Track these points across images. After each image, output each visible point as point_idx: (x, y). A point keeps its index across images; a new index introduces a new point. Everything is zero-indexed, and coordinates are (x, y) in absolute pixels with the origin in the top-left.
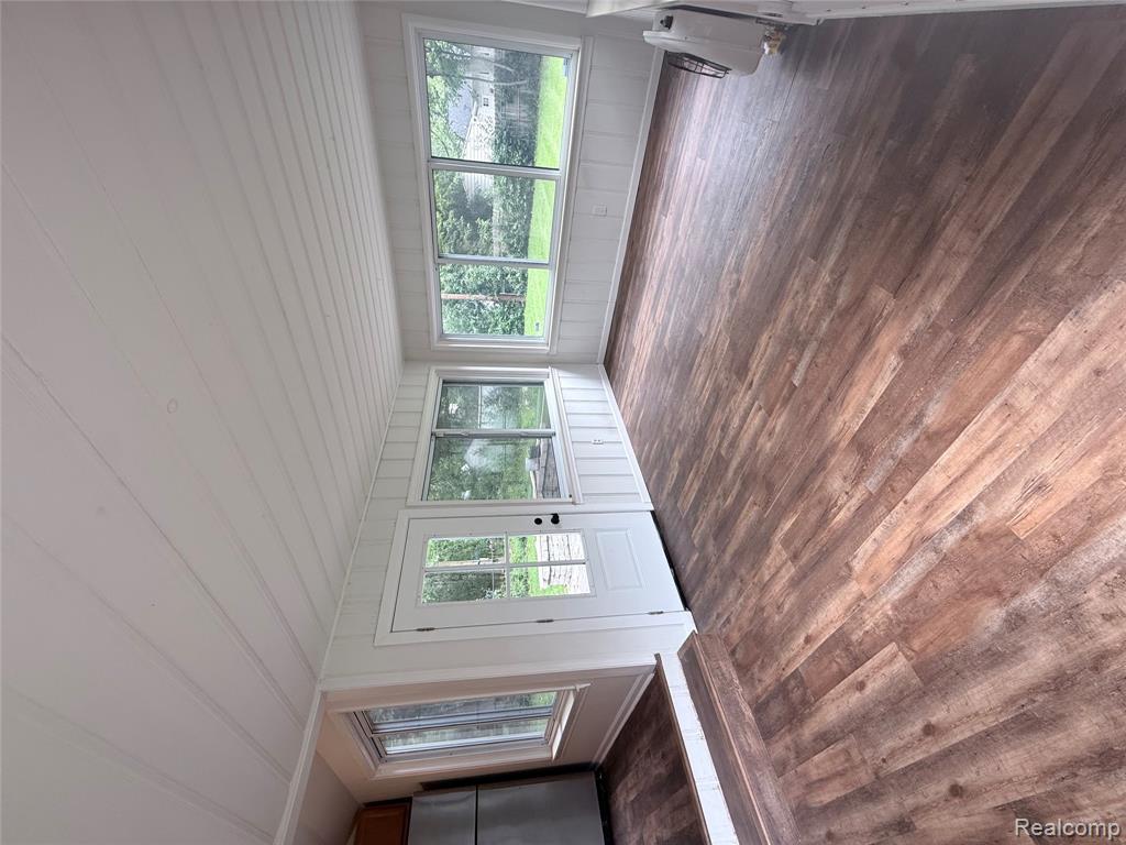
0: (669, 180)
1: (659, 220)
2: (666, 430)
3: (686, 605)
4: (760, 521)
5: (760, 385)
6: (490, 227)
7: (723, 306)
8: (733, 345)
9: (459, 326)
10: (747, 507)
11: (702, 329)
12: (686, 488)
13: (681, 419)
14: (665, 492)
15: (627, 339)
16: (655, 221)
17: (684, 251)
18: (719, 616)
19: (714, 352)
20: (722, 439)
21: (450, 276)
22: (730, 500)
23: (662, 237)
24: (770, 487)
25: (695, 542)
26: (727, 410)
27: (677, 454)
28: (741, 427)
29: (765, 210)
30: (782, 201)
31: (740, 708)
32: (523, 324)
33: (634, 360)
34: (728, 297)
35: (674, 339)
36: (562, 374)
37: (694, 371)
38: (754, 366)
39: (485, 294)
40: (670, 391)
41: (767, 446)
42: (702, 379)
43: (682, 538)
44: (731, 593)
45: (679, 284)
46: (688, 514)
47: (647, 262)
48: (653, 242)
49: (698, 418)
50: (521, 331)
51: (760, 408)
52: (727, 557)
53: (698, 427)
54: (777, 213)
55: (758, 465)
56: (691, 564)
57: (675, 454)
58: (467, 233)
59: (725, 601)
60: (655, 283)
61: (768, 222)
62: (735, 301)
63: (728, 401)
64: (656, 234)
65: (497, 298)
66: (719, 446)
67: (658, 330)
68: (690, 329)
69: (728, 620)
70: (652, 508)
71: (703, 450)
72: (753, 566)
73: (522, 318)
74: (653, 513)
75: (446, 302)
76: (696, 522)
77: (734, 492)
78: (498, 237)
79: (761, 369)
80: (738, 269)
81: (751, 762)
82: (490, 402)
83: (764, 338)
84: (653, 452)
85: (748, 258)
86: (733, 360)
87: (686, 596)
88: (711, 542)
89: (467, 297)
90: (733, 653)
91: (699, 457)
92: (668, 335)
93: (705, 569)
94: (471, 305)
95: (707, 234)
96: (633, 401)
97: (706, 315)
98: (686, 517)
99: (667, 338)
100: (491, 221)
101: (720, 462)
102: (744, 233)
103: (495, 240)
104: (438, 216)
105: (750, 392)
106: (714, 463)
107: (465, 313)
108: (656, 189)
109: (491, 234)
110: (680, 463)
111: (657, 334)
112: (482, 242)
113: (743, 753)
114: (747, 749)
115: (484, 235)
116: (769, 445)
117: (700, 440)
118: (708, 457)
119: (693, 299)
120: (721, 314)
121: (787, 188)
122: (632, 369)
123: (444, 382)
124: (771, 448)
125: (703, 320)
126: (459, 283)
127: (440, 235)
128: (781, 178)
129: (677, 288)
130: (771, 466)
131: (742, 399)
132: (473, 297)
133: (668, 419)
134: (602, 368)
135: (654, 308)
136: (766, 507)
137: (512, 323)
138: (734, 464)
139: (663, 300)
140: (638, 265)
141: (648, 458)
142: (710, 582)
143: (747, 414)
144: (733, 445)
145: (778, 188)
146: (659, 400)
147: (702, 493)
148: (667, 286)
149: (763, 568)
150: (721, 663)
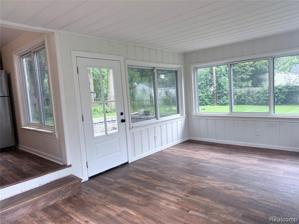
0: (274, 161)
1: (256, 158)
2: (164, 166)
3: (91, 178)
4: (131, 203)
5: (187, 199)
6: (248, 87)
7: (220, 184)
8: (204, 189)
9: (201, 76)
10: (136, 198)
11: (209, 177)
12: (140, 175)
13: (169, 171)
14: (137, 167)
15: (202, 148)
16: (255, 157)
17: (243, 169)
18: (88, 190)
19: (200, 182)
20: (163, 187)
21: (224, 70)
22: (138, 191)
23: (248, 160)
24: (146, 205)
25: (118, 180)
26: (176, 188)
27: (154, 171)
28: (169, 194)
29: (262, 197)
30: (266, 203)
31: (54, 199)
32: (204, 105)
33: (192, 152)
34: (224, 186)
35: (203, 167)
36: (183, 121)
37: (190, 175)
38: (196, 197)
39: (217, 87)
40: (181, 166)
41: (163, 203)
42: (187, 178)
43: (119, 175)
44: (99, 194)
45: (228, 167)
46: (129, 176)
47: (237, 154)
48: (245, 156)
49: (171, 177)
50: (201, 104)
51: (178, 200)
52: (114, 192)
53: (167, 178)
54: (261, 201)
55: (154, 201)
56: (108, 179)
57: (153, 170)
58: (245, 77)
59: (95, 192)
60: (228, 158)
61: (257, 199)
62: (222, 189)
63: (179, 188)
64: (249, 157)
65: (215, 92)
66: (160, 186)
67: (207, 160)
68: (209, 173)
69: (88, 194)
70: (130, 162)
71: (158, 180)
72: (112, 201)
73: (207, 104)
74: (127, 163)
75: (212, 70)
76: (127, 179)
77: (141, 193)
78: (244, 91)
79: (194, 199)
80: (236, 189)
81: (34, 204)
82: (167, 93)
83: (208, 200)
84: (153, 161)
85: (241, 192)
86: (197, 189)
87: (94, 178)
88: (119, 186)
89: (215, 78)
90: (75, 196)
91: (154, 179)
92: (205, 165)
93: (107, 184)
94: (211, 81)
95: (251, 177)
96: (174, 152)
97: (215, 178)
98: (128, 176)
99: (203, 164)
100: (251, 87)
101: (153, 187)
102: (252, 190)
103: (243, 89)
104: (252, 63)
105: (184, 196)
106: (152, 185)
107: (207, 78)
108: (270, 156)
109: (245, 87)
110: (150, 172)
111: (205, 160)
112: (241, 83)
113: (37, 200)
114: (39, 202)
115: (244, 84)
116: (163, 204)
117: (161, 179)
118: (155, 182)
119: (221, 173)
120: (216, 184)
121: (271, 205)
122: (188, 151)
123: (176, 71)
124: (162, 205)
125: (213, 177)
126: (220, 75)
127: (243, 64)
128: (276, 202)
129: (226, 167)
130: (154, 205)
131: (181, 194)
132: (215, 82)
133: (169, 166)
134: (187, 139)
135: (217, 159)
136: (138, 205)
137: (204, 100)
138: (153, 192)
139: (220, 162)
140: (235, 151)
141: (151, 159)
142: (102, 186)
143: (175, 195)
144: (161, 191)
145: (271, 201)
146: (176, 162)
147: (139, 181)
148: (227, 163)
149: (112, 205)
150: (70, 192)
